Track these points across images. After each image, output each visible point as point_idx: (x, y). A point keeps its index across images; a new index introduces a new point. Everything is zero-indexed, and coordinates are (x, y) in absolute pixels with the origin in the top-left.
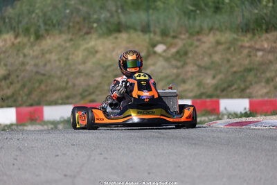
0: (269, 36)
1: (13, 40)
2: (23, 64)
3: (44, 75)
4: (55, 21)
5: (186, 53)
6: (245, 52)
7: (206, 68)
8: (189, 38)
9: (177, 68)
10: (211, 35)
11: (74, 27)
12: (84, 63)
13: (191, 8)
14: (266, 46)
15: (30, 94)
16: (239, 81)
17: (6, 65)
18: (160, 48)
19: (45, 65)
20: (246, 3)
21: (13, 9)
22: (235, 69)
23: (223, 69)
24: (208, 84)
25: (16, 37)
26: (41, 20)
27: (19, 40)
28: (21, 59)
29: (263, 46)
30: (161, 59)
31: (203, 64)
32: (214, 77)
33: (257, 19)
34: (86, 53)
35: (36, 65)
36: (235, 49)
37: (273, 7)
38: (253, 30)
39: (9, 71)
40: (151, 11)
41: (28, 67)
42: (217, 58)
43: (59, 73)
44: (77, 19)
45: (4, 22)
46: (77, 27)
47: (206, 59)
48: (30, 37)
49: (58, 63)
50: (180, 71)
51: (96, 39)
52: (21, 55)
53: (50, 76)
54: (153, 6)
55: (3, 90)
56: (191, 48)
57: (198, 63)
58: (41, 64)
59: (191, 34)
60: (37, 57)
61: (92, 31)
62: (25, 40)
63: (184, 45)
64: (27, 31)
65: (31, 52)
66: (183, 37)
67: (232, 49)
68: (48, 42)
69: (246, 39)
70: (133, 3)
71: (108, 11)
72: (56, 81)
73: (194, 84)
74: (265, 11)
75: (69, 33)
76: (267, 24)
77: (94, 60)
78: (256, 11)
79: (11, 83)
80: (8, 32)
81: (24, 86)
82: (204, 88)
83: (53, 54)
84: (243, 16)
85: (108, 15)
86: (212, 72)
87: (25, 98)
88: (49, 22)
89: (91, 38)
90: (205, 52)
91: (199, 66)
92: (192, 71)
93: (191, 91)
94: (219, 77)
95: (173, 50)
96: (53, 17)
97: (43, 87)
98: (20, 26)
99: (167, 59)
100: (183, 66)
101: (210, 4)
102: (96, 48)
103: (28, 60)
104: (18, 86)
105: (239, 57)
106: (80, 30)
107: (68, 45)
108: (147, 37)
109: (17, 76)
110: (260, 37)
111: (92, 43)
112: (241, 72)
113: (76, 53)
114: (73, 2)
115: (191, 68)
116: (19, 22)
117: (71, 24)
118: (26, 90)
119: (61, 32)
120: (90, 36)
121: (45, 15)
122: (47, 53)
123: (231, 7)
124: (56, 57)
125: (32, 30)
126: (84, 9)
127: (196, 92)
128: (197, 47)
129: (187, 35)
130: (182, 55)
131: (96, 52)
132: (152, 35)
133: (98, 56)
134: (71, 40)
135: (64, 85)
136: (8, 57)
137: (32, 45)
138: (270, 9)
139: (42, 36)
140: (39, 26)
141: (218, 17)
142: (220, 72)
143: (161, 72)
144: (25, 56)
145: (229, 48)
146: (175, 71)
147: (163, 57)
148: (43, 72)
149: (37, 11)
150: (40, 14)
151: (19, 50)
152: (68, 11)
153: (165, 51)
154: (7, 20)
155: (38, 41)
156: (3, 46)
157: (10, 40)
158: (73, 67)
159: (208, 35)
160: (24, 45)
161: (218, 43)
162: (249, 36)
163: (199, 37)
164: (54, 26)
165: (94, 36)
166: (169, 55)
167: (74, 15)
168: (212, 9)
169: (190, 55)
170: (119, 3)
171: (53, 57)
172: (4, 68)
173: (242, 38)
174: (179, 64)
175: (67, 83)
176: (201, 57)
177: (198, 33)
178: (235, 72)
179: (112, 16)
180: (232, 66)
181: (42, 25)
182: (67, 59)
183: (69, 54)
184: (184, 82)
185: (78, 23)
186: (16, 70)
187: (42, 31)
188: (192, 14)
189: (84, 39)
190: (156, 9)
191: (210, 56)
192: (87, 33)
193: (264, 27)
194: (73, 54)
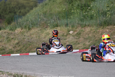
0: (108, 27)
1: (21, 30)
2: (24, 39)
3: (31, 42)
4: (35, 23)
5: (80, 34)
6: (100, 33)
7: (87, 39)
8: (81, 28)
9: (77, 39)
10: (89, 27)
11: (42, 25)
12: (45, 38)
13: (82, 18)
14: (107, 31)
15: (26, 49)
16: (97, 43)
17: (18, 39)
18: (71, 32)
19: (31, 39)
20: (101, 16)
21: (21, 19)
22: (96, 39)
23: (92, 39)
24: (87, 44)
25: (22, 30)
26: (30, 23)
27: (23, 30)
28: (23, 37)
29: (106, 31)
30: (71, 36)
31: (85, 38)
32: (89, 42)
33: (104, 21)
34: (45, 34)
35: (28, 39)
36: (97, 32)
37: (110, 17)
38: (103, 25)
39: (19, 41)
40: (69, 19)
41: (25, 40)
42: (90, 35)
43: (36, 41)
44: (43, 22)
45: (18, 24)
46: (43, 25)
47: (87, 36)
48: (27, 29)
49: (36, 38)
50: (77, 40)
51: (49, 29)
52: (23, 36)
53: (33, 43)
54: (69, 18)
55: (17, 48)
56: (82, 32)
57: (84, 37)
58: (30, 39)
59: (82, 27)
60: (29, 36)
61: (48, 27)
62: (25, 30)
63: (79, 31)
64: (25, 27)
65: (27, 34)
66: (79, 28)
67: (96, 32)
68: (33, 31)
69: (101, 29)
70: (62, 17)
71: (54, 19)
72: (35, 44)
73: (82, 44)
74: (107, 18)
75: (40, 27)
76: (108, 23)
77: (48, 37)
78: (104, 19)
79: (20, 45)
80: (19, 28)
81: (24, 46)
82: (86, 46)
83: (34, 35)
84: (100, 20)
85: (54, 21)
86: (88, 40)
87: (24, 50)
88: (33, 24)
89: (48, 29)
90: (86, 33)
91: (84, 38)
92: (82, 40)
93: (81, 47)
94: (91, 42)
95: (76, 33)
96: (34, 22)
97: (30, 47)
98: (23, 25)
99: (73, 36)
100: (79, 38)
101: (89, 16)
102: (49, 33)
103: (25, 37)
104: (22, 46)
105: (98, 35)
106: (44, 26)
107: (40, 32)
108: (67, 28)
109: (22, 43)
110: (105, 28)
111: (48, 31)
112: (98, 40)
113: (42, 34)
114: (42, 17)
115: (81, 39)
116: (23, 24)
117: (41, 24)
118: (24, 48)
119: (37, 27)
120: (47, 28)
121: (32, 21)
122: (32, 35)
123: (96, 17)
124: (35, 36)
125: (27, 27)
126: (45, 19)
127: (83, 47)
128: (84, 31)
129: (81, 27)
130: (79, 34)
131: (49, 34)
132: (69, 28)
133: (50, 35)
134: (41, 30)
135: (38, 45)
136: (19, 36)
137: (27, 32)
138: (109, 18)
139: (31, 29)
140: (30, 25)
141: (91, 21)
142: (91, 40)
143: (71, 41)
144: (24, 36)
145: (95, 32)
146: (76, 40)
147: (72, 35)
148: (30, 41)
149: (30, 20)
150: (30, 21)
151: (22, 34)
152: (40, 20)
153: (73, 33)
154: (19, 23)
155: (29, 31)
156: (17, 32)
157: (20, 30)
158: (41, 39)
159: (88, 27)
160: (25, 32)
161: (91, 30)
162: (102, 27)
163: (85, 28)
164: (35, 25)
165: (49, 28)
166: (74, 35)
167: (42, 21)
168: (90, 18)
169: (81, 34)
170: (57, 17)
171: (34, 36)
172: (17, 40)
173: (99, 28)
174: (77, 38)
175: (39, 45)
176: (85, 35)
177: (84, 26)
178: (96, 40)
179: (55, 21)
180: (95, 38)
181: (31, 25)
182: (39, 37)
183: (40, 35)
184: (79, 44)
185: (43, 24)
186: (21, 41)
187: (31, 27)
188: (83, 20)
189: (45, 29)
190: (70, 18)
191: (88, 34)
192: (46, 27)
193: (107, 24)
194: (41, 35)
